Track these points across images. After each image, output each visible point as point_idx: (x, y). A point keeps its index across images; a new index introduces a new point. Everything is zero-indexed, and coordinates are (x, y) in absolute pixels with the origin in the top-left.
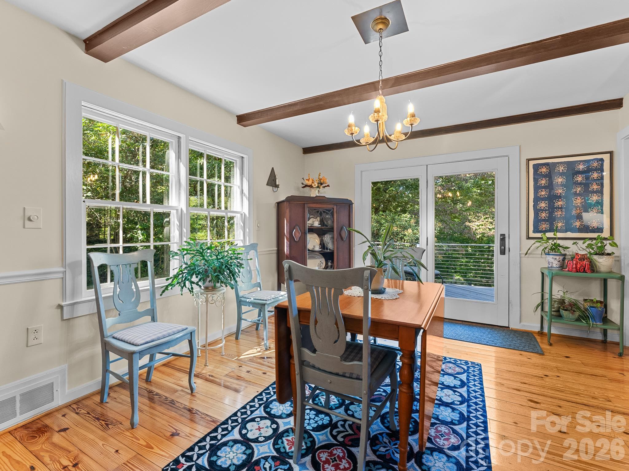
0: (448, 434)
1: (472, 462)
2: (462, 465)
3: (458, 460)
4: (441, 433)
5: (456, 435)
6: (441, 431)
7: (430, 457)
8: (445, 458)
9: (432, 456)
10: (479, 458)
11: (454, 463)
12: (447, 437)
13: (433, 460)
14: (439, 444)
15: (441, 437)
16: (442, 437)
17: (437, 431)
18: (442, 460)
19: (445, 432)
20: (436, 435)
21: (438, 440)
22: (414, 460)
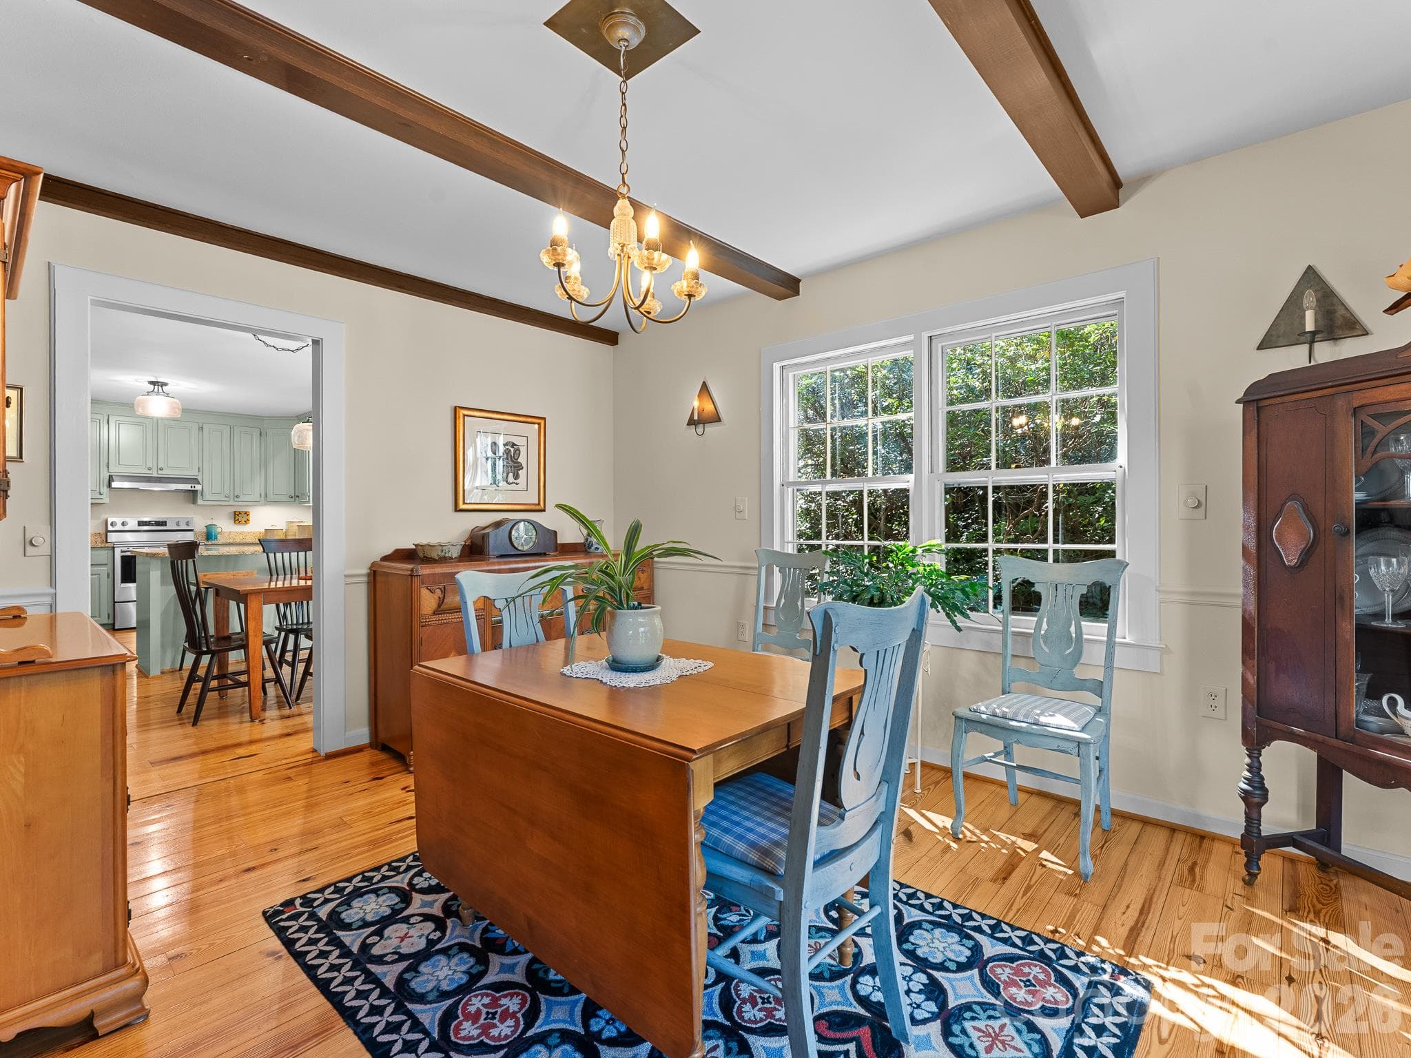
0: (485, 1030)
1: (403, 1023)
2: (412, 1002)
3: (425, 1004)
4: (497, 1016)
5: (472, 1042)
6: (502, 1021)
7: (464, 968)
8: (445, 986)
9: (464, 972)
10: (396, 1041)
11: (427, 992)
12: (482, 1021)
13: (458, 969)
14: (476, 996)
15: (491, 1011)
16: (488, 1013)
17: (505, 1015)
18: (447, 982)
19: (495, 1026)
20: (501, 1006)
21: (487, 1000)
22: (480, 946)
